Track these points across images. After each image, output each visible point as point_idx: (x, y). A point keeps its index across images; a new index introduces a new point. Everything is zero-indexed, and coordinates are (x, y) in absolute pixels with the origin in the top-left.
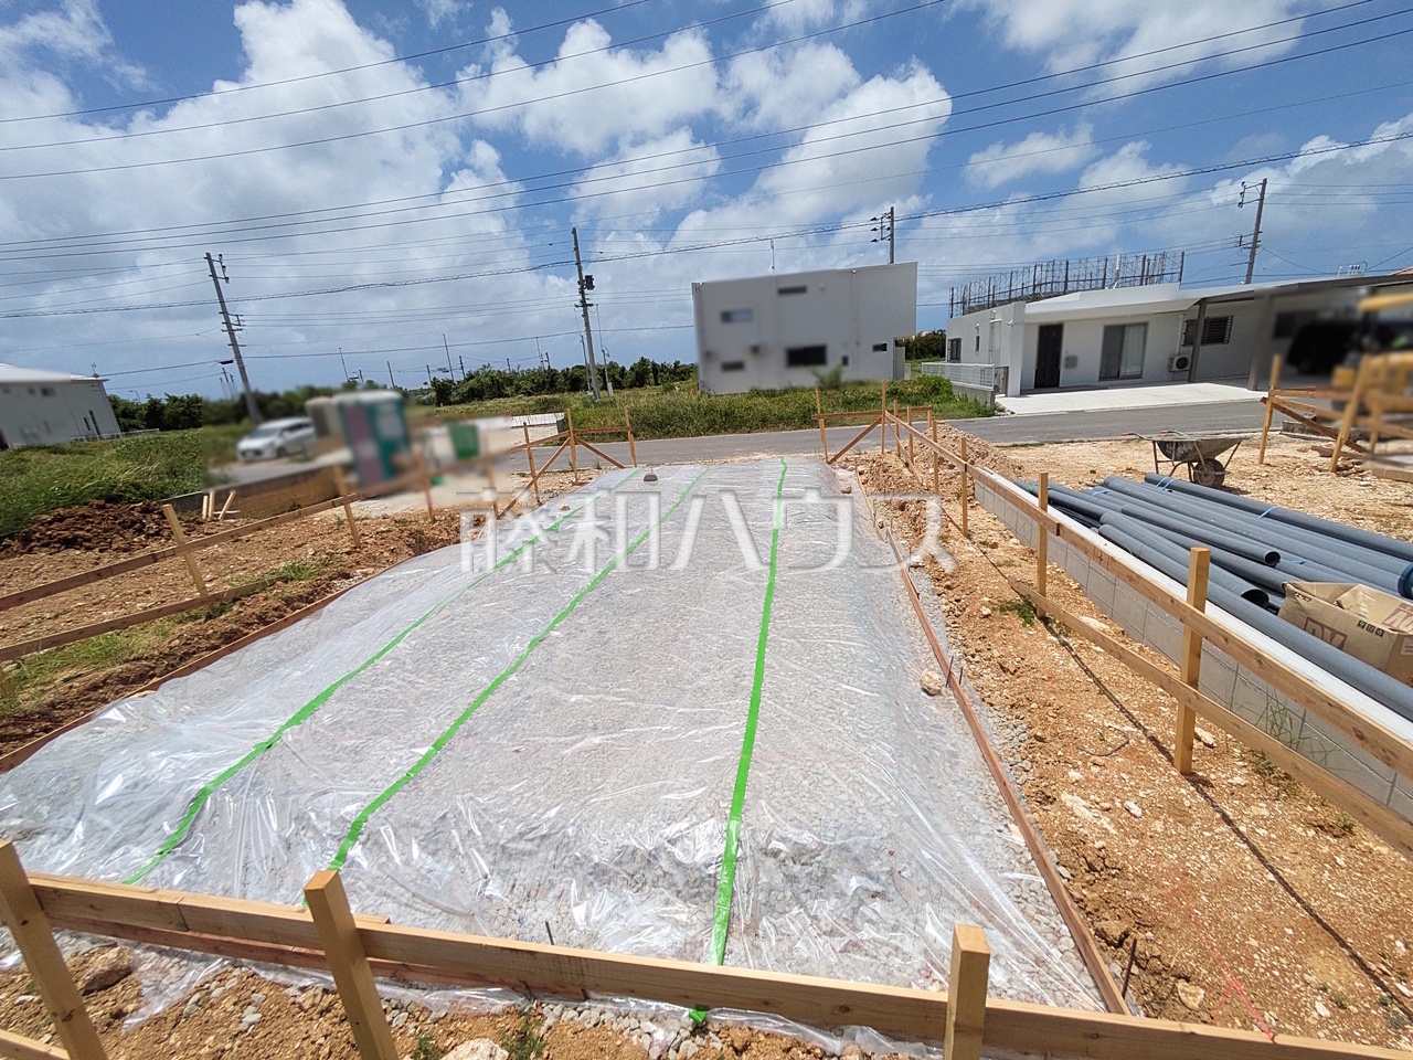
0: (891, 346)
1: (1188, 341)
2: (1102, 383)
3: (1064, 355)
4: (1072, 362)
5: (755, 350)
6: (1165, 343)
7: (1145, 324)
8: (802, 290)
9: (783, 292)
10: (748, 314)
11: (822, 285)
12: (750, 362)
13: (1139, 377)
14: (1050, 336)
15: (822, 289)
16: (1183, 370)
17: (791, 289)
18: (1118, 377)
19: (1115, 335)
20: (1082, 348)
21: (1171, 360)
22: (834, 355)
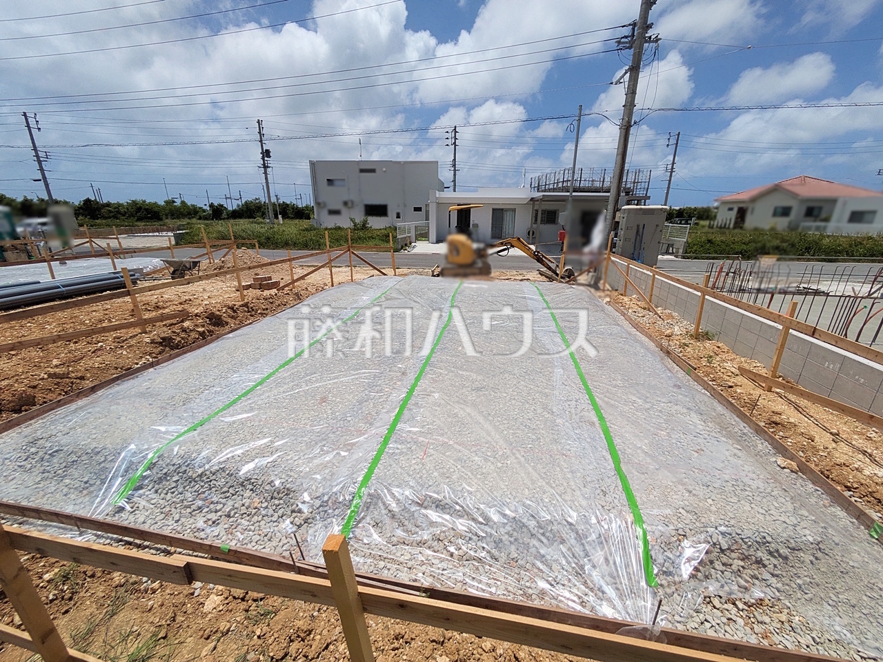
0: (424, 209)
1: (535, 221)
3: (472, 223)
4: (477, 227)
5: (345, 203)
6: (522, 222)
7: (514, 210)
8: (373, 171)
9: (362, 171)
10: (343, 182)
11: (384, 169)
12: (344, 210)
17: (367, 169)
18: (501, 238)
19: (498, 213)
20: (481, 219)
22: (392, 212)
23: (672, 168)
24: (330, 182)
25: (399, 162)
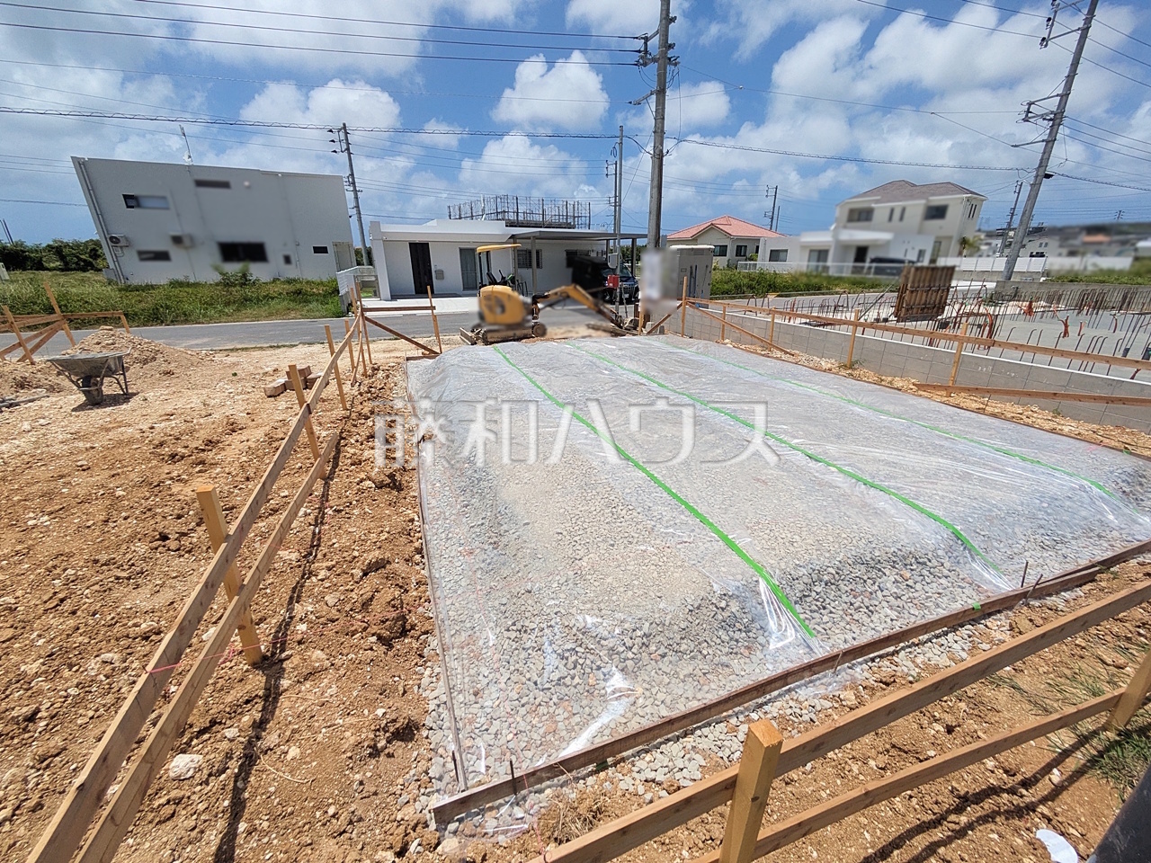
3: (434, 269)
4: (441, 274)
5: (177, 240)
8: (225, 185)
9: (200, 183)
10: (162, 202)
11: (247, 184)
12: (174, 251)
14: (420, 252)
15: (247, 188)
17: (209, 182)
19: (467, 254)
22: (274, 255)
24: (131, 201)
25: (275, 174)
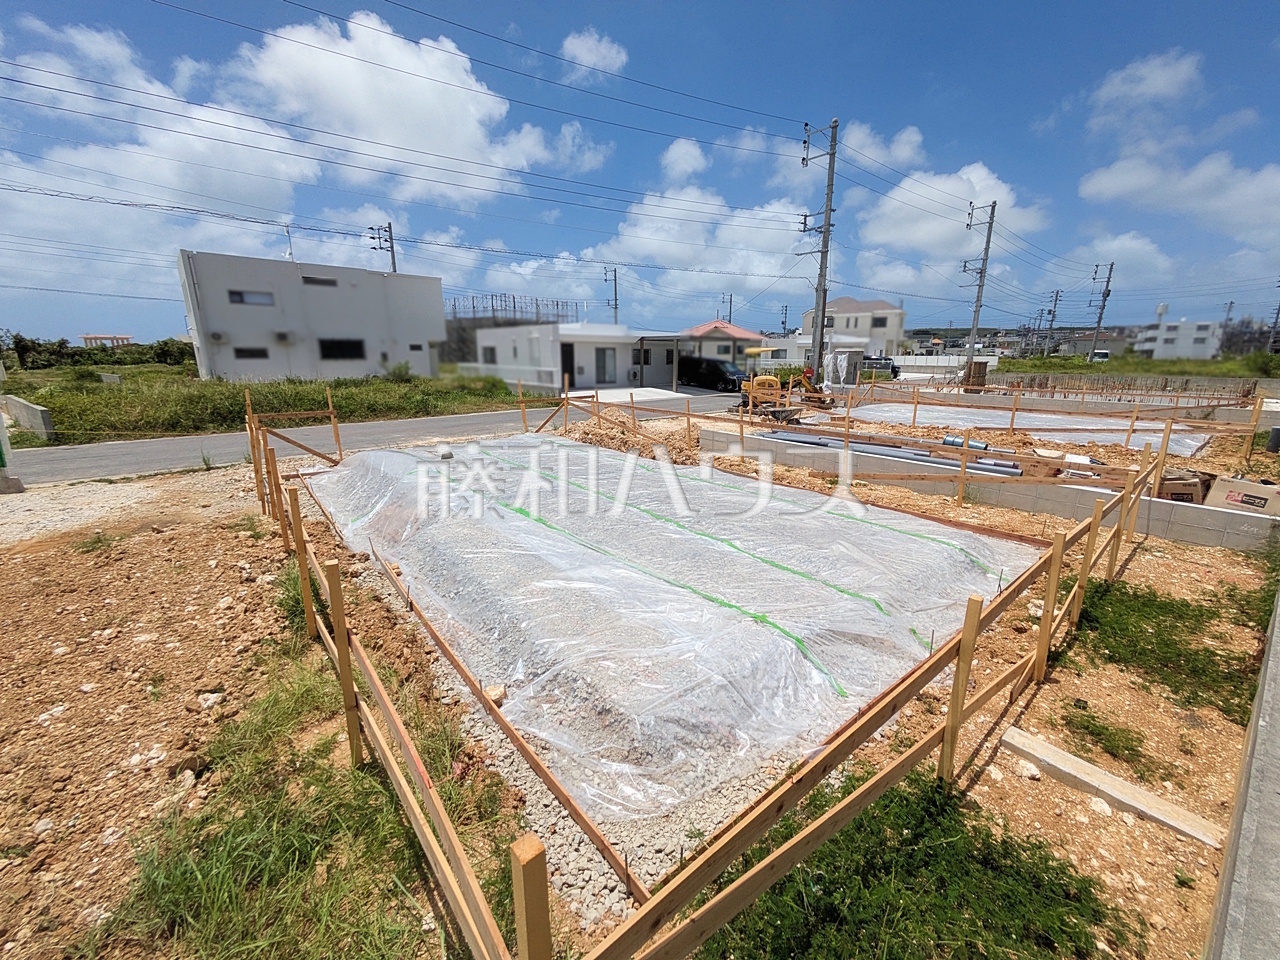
0: (425, 347)
1: (636, 362)
2: (599, 385)
3: (576, 366)
4: (581, 370)
5: (282, 337)
6: (623, 363)
7: (614, 349)
8: (332, 283)
9: (308, 280)
10: (268, 298)
11: (353, 282)
12: (274, 349)
13: (614, 382)
14: (567, 351)
15: (354, 286)
16: (636, 380)
17: (317, 280)
18: (604, 382)
19: (601, 353)
20: (584, 360)
21: (629, 373)
22: (372, 351)
23: (616, 305)
24: (237, 296)
25: (381, 274)
